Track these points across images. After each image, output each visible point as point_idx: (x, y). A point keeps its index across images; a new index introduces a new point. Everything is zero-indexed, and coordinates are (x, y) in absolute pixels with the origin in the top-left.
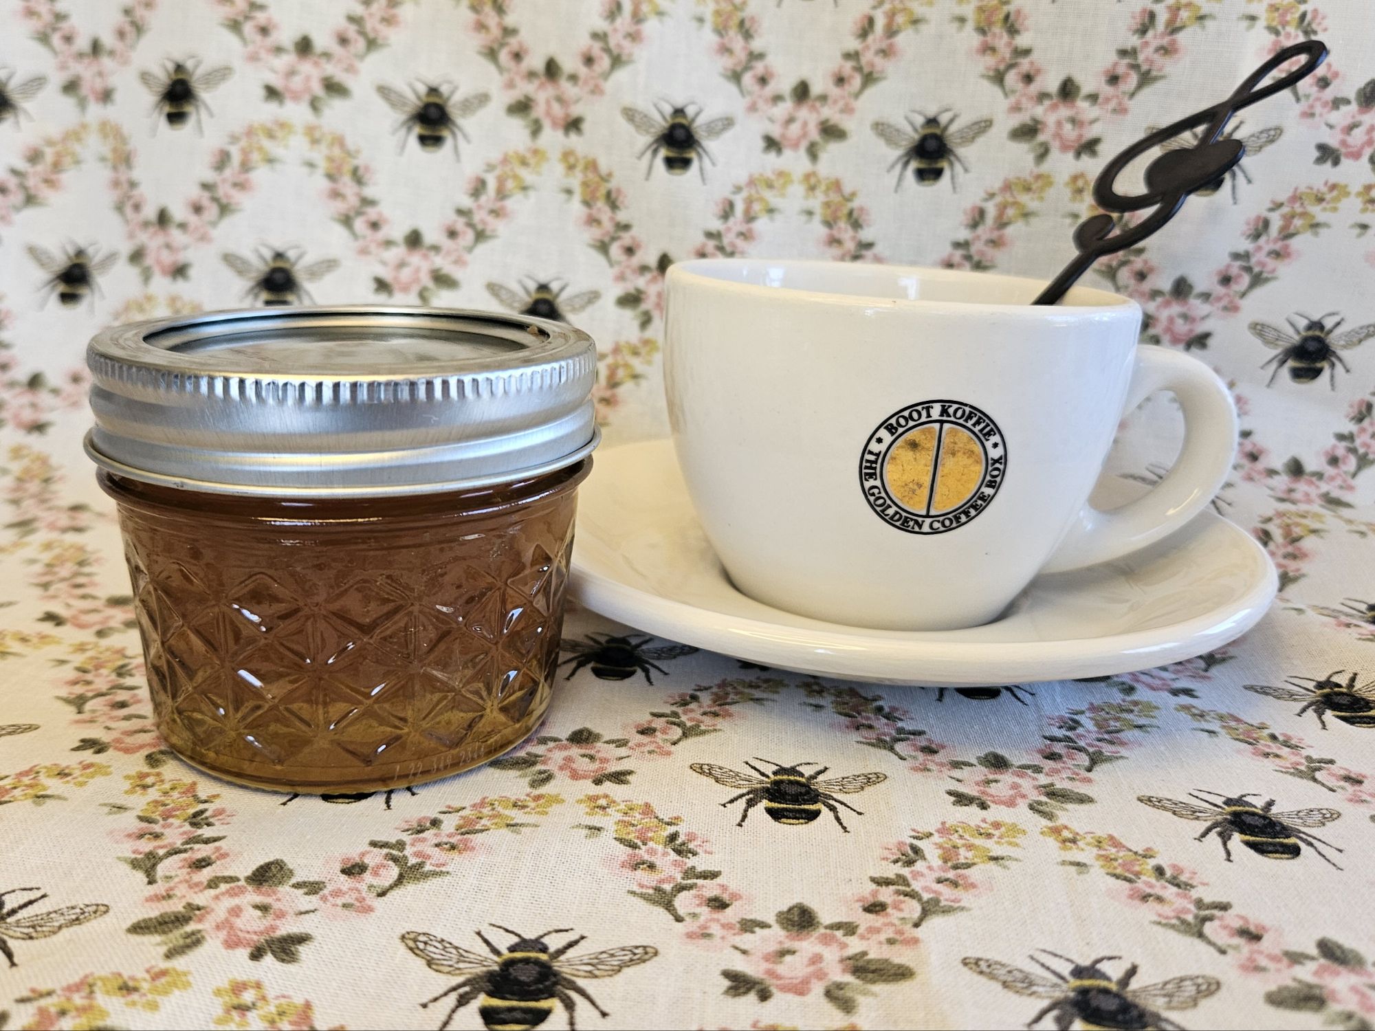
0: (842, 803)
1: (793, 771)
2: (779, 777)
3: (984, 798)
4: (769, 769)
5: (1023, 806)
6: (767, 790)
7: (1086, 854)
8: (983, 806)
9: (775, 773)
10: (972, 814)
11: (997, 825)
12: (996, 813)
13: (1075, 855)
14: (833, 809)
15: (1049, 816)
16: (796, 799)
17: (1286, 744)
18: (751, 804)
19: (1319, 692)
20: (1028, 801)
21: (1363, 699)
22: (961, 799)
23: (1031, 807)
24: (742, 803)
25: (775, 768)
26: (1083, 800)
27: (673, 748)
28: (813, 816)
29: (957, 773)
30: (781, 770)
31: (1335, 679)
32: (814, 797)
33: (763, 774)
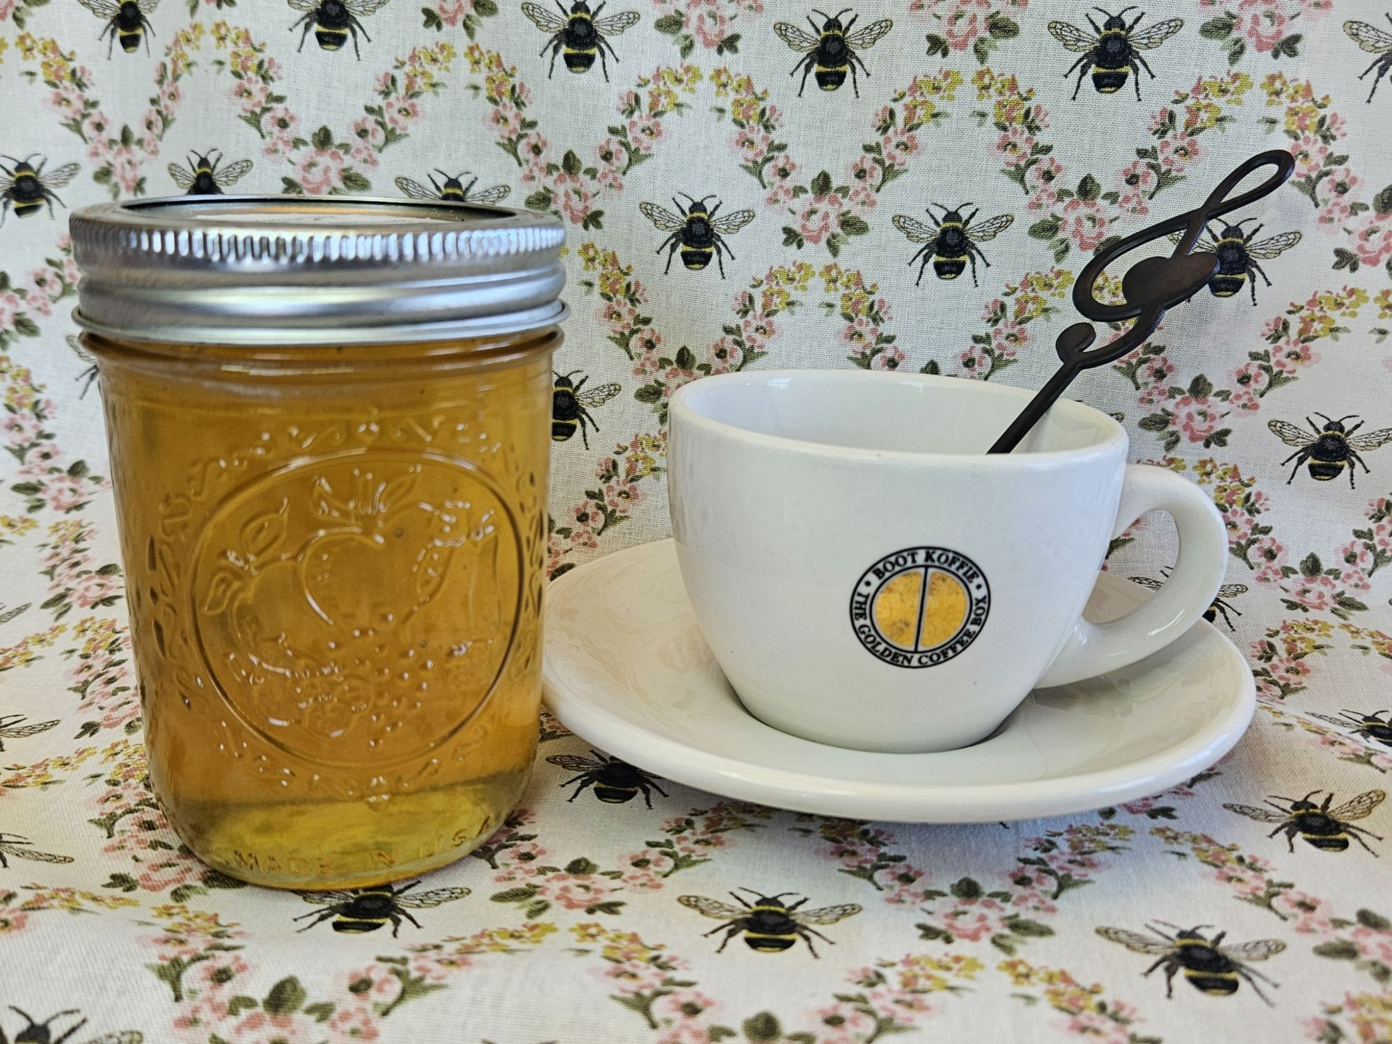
0: (817, 933)
1: (774, 901)
2: (761, 908)
3: (950, 931)
4: (752, 899)
5: (985, 939)
6: (747, 921)
7: (1037, 988)
8: (948, 940)
9: (758, 903)
10: (936, 948)
11: (957, 959)
12: (961, 947)
13: (1026, 989)
14: (807, 938)
15: (1008, 950)
16: (774, 929)
17: (1252, 867)
18: (731, 934)
19: (1294, 813)
20: (991, 934)
21: (1335, 821)
22: (929, 933)
23: (994, 941)
24: (723, 934)
25: (758, 898)
26: (1044, 932)
27: (664, 881)
28: (788, 944)
29: (929, 905)
30: (764, 901)
31: (1311, 800)
32: (792, 927)
33: (746, 905)
